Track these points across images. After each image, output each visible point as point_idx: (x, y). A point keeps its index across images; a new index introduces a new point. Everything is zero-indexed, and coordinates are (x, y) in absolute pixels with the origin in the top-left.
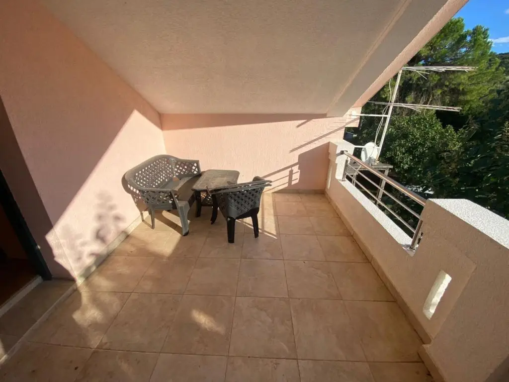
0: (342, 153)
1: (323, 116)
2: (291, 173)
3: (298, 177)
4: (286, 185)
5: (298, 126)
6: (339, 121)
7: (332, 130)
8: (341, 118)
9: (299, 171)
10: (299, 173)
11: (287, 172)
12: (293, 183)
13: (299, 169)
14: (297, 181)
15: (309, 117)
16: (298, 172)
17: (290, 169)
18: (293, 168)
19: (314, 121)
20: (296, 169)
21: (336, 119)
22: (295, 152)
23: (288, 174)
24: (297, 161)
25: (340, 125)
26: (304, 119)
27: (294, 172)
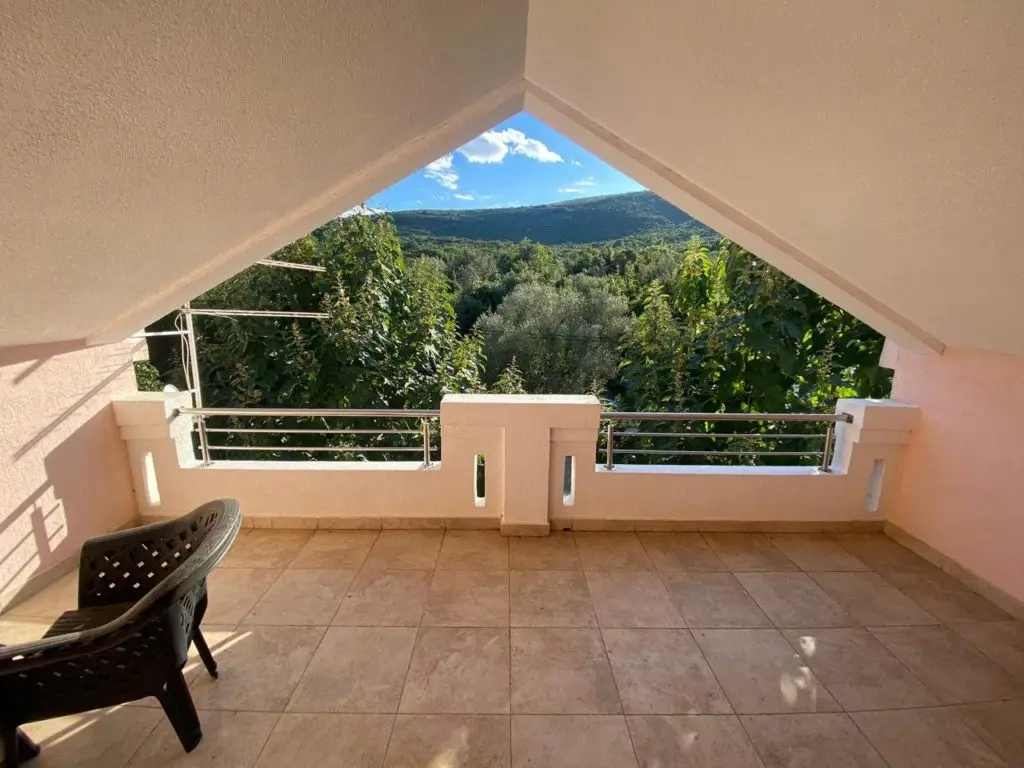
0: (177, 413)
1: (80, 344)
2: (38, 519)
3: (63, 520)
4: (36, 563)
5: (17, 381)
6: (117, 352)
7: (107, 375)
8: (119, 345)
9: (60, 501)
10: (61, 508)
11: (24, 523)
12: (54, 545)
13: (57, 496)
14: (64, 533)
15: (42, 352)
16: (58, 505)
17: (31, 510)
18: (39, 502)
19: (56, 360)
20: (48, 501)
21: (110, 349)
22: (30, 455)
23: (29, 528)
24: (43, 478)
25: (121, 361)
26: (30, 359)
27: (45, 513)
